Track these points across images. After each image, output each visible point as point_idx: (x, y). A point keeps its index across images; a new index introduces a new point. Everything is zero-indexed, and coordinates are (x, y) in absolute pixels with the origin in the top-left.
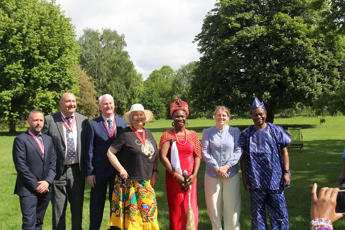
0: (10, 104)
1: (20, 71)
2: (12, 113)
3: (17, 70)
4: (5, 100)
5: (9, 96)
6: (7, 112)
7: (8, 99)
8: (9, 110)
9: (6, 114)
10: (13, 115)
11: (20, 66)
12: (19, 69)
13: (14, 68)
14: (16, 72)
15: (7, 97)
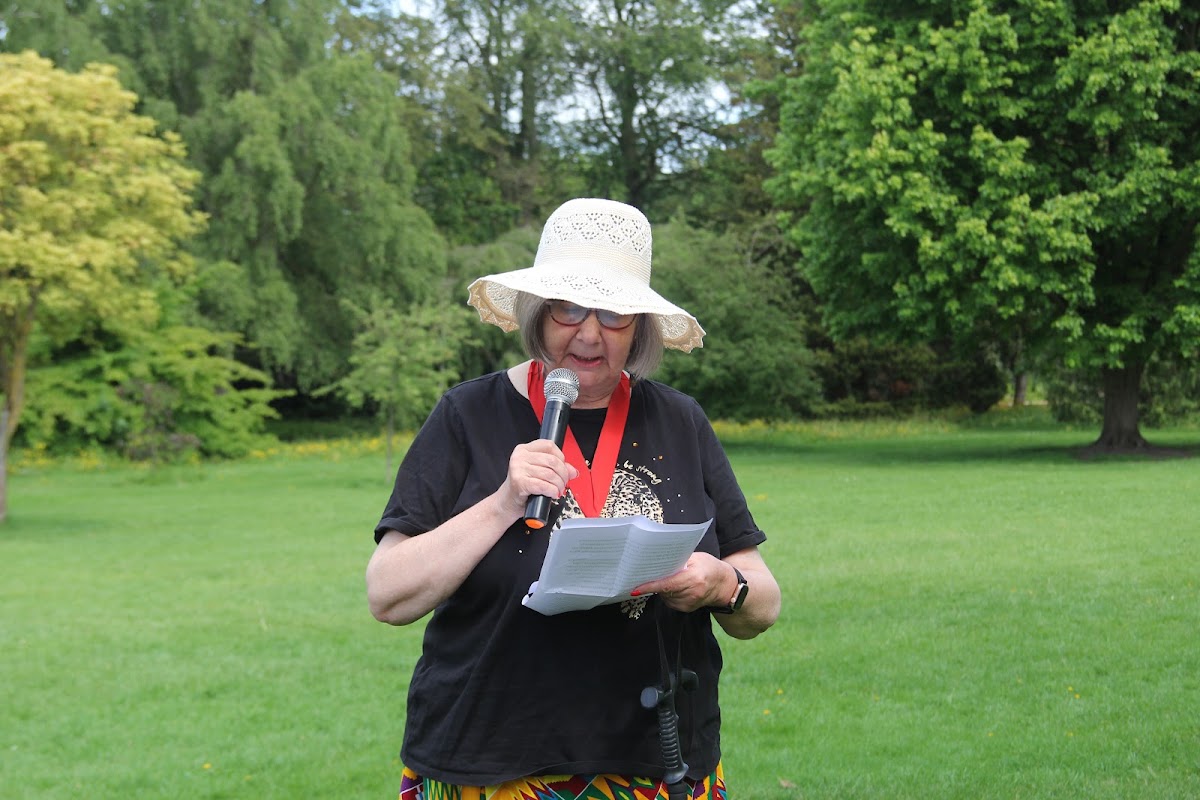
0: (1089, 272)
1: (1149, 68)
2: (1102, 329)
3: (1127, 66)
4: (1053, 251)
5: (1076, 228)
6: (1072, 323)
7: (1069, 245)
8: (1083, 310)
9: (1067, 332)
10: (1110, 340)
11: (1147, 38)
12: (1141, 56)
13: (1113, 58)
14: (1125, 76)
15: (1068, 235)
